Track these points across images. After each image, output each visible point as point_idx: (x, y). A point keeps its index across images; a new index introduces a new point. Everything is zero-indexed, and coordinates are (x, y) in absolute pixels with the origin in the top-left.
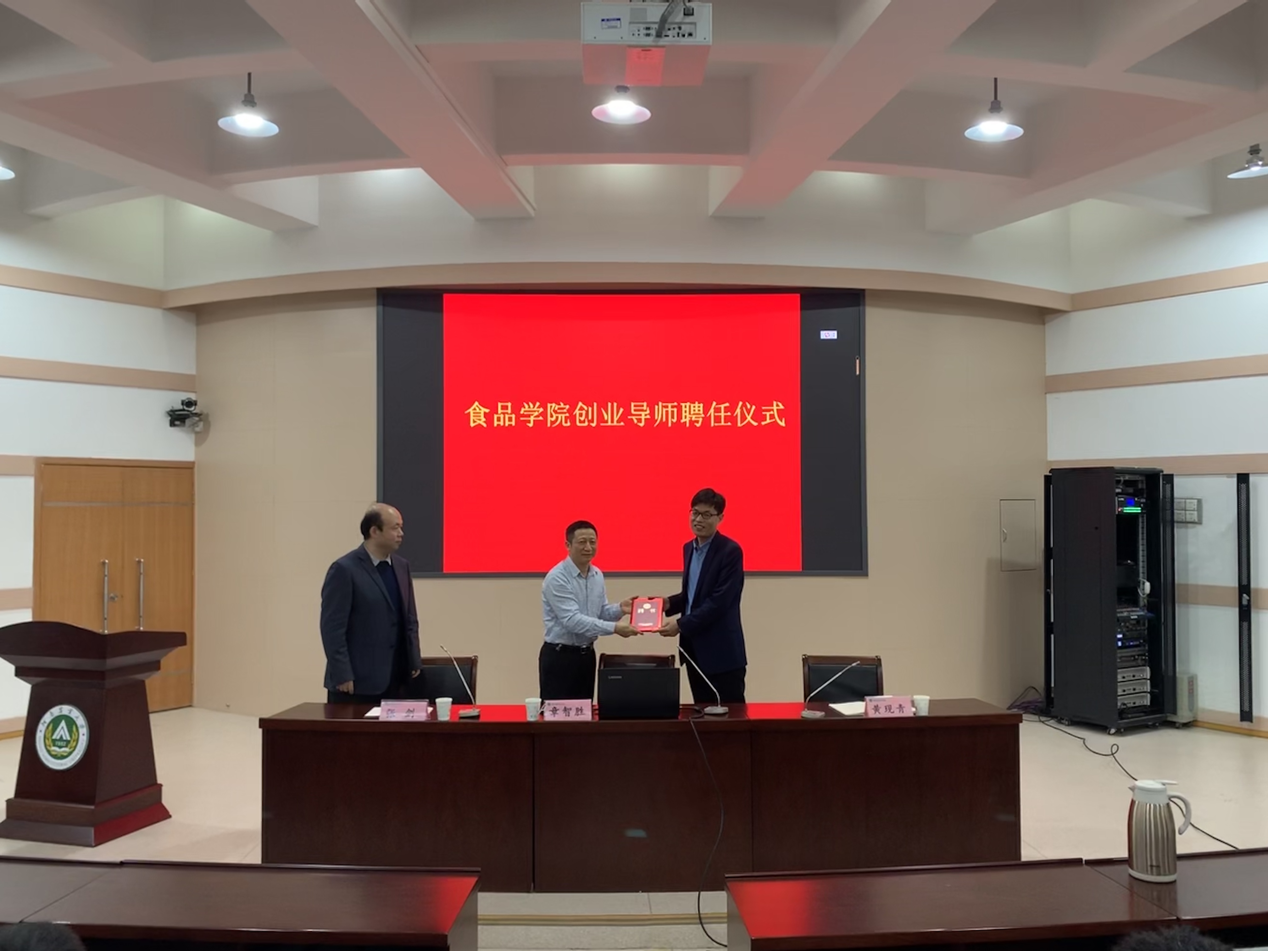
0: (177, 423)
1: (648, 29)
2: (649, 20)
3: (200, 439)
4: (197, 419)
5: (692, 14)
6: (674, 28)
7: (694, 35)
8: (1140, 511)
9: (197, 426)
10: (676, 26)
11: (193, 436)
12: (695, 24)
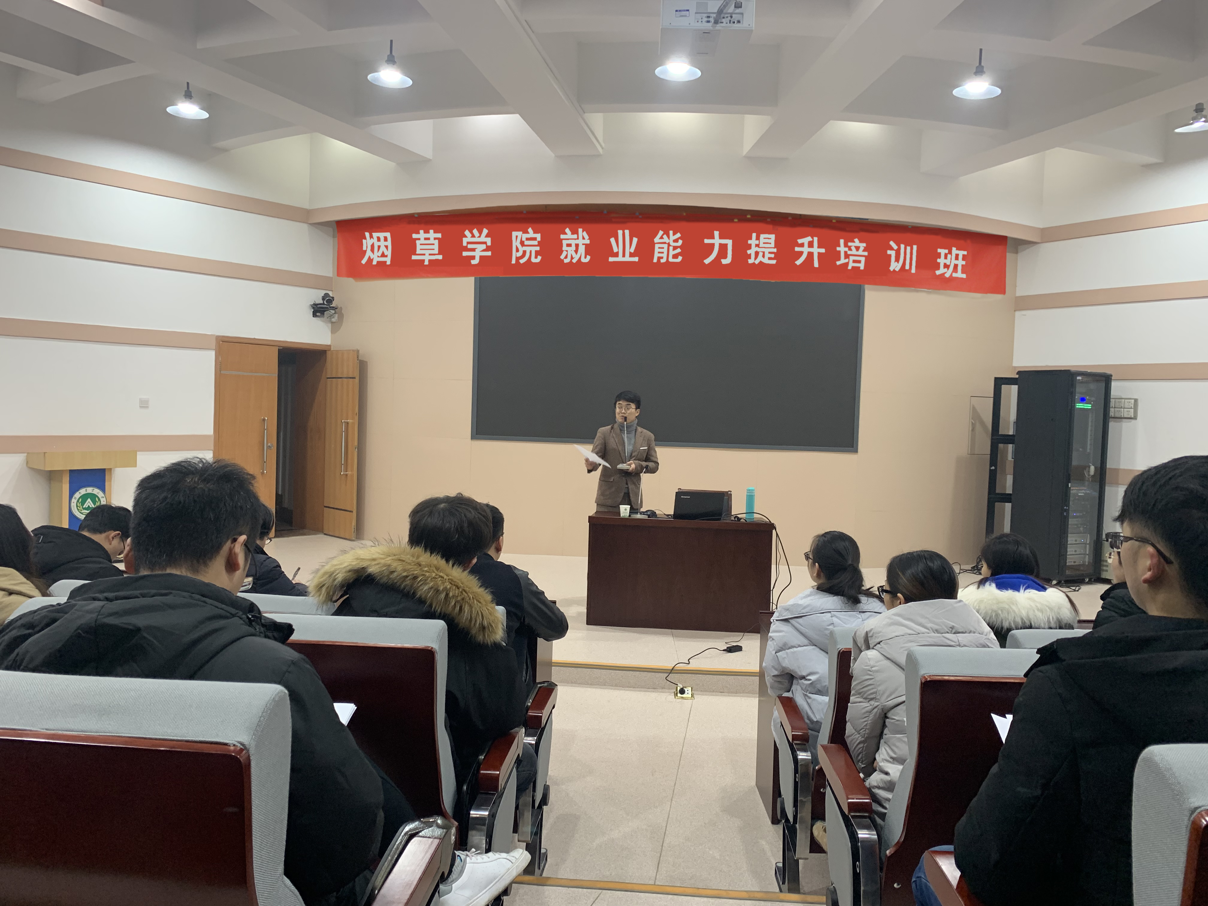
0: (318, 314)
1: (709, 17)
2: (709, 11)
3: (335, 328)
4: (333, 312)
5: (741, 7)
6: (727, 17)
7: (741, 22)
8: (1090, 408)
9: (333, 318)
10: (729, 15)
11: (330, 325)
12: (742, 14)
